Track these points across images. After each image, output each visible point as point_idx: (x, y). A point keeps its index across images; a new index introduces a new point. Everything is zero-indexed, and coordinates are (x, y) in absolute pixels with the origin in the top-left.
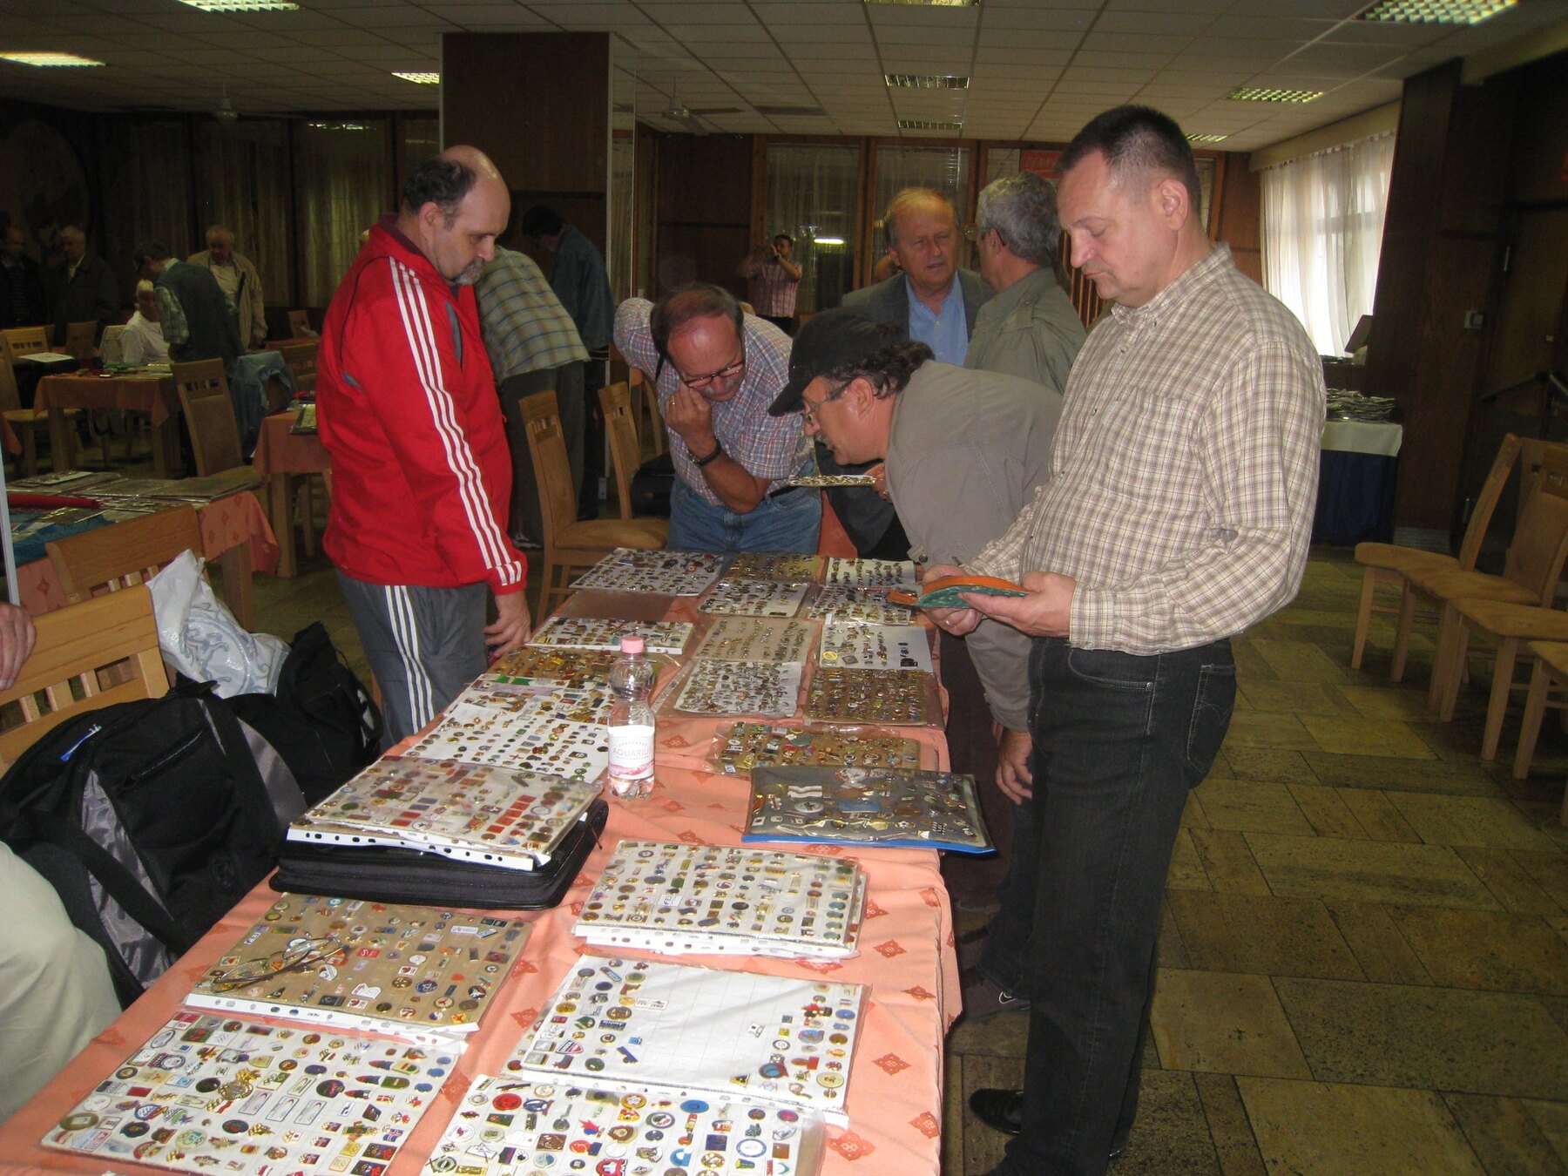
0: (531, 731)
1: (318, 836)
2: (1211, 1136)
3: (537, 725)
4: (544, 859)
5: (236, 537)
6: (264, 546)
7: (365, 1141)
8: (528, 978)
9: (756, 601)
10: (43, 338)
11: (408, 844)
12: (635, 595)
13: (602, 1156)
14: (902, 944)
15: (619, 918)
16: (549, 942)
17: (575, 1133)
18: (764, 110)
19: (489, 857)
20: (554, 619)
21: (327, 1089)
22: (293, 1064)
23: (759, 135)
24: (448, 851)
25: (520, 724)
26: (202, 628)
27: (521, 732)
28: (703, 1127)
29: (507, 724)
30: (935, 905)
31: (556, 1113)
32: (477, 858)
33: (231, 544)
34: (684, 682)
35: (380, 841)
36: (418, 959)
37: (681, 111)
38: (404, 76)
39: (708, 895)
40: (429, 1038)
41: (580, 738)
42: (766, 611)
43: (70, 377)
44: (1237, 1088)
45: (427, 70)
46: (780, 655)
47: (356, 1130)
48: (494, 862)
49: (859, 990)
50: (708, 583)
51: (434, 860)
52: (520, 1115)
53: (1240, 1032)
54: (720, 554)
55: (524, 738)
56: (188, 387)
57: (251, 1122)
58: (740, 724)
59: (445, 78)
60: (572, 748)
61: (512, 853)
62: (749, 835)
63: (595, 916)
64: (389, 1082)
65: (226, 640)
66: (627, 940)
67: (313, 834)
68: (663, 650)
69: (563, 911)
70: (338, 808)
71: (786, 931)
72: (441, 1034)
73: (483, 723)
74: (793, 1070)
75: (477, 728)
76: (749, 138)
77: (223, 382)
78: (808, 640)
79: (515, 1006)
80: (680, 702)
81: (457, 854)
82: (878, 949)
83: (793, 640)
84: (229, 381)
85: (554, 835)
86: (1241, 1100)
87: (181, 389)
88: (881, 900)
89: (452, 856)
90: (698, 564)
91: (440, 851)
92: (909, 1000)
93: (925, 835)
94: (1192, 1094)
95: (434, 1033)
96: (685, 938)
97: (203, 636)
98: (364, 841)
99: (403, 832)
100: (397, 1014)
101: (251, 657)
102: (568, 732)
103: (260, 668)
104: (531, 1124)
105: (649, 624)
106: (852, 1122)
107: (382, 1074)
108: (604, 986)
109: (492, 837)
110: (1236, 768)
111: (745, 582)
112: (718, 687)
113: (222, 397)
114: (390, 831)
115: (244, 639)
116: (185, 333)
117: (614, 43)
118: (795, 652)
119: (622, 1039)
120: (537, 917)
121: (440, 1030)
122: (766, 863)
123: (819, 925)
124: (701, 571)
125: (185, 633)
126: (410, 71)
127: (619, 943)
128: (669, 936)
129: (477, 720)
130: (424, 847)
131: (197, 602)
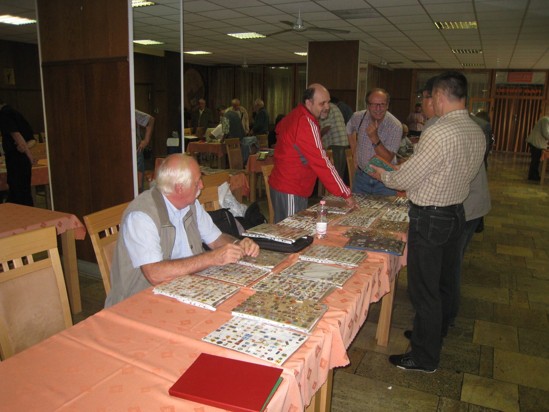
0: (301, 225)
1: (248, 235)
2: (480, 359)
3: (303, 224)
4: (294, 241)
5: (239, 185)
6: (246, 189)
7: (248, 279)
8: (287, 263)
9: (371, 205)
10: (190, 132)
11: (267, 237)
12: (339, 202)
13: (291, 284)
14: (370, 267)
15: (308, 255)
16: (293, 258)
17: (288, 281)
18: (415, 61)
19: (283, 241)
20: (316, 205)
21: (243, 272)
22: (237, 269)
23: (415, 69)
24: (274, 239)
25: (299, 224)
26: (228, 200)
27: (299, 225)
28: (312, 283)
29: (296, 223)
30: (382, 262)
31: (285, 279)
32: (280, 241)
33: (237, 187)
34: (343, 220)
35: (261, 237)
36: (265, 257)
37: (384, 63)
38: (298, 54)
39: (329, 254)
40: (264, 269)
41: (312, 227)
42: (372, 207)
43: (197, 143)
44: (493, 350)
45: (305, 52)
46: (371, 216)
47: (247, 278)
48: (284, 242)
49: (355, 271)
50: (360, 200)
51: (272, 241)
52: (278, 279)
53: (501, 338)
54: (366, 194)
55: (299, 226)
56: (229, 146)
57: (228, 275)
58: (353, 228)
59: (309, 54)
60: (310, 229)
61: (288, 240)
62: (345, 247)
63: (303, 255)
64: (254, 273)
65: (234, 204)
66: (309, 260)
67: (247, 234)
68: (341, 213)
69: (297, 254)
70: (253, 230)
71: (343, 261)
72: (266, 268)
73: (290, 223)
74: (334, 279)
75: (289, 224)
76: (411, 70)
77: (239, 145)
78: (380, 214)
79: (282, 267)
80: (340, 223)
81: (276, 240)
82: (364, 267)
83: (376, 214)
84: (241, 145)
85: (297, 238)
86: (493, 353)
87: (227, 146)
88: (369, 260)
89: (275, 240)
90: (360, 196)
91: (273, 239)
92: (367, 275)
93: (386, 250)
94: (479, 350)
95: (265, 268)
96: (322, 260)
97: (228, 202)
98: (257, 236)
99: (266, 235)
100: (259, 264)
101: (239, 208)
102: (310, 226)
103: (241, 211)
104: (279, 279)
105: (339, 208)
106: (343, 288)
107: (254, 272)
108: (302, 265)
109: (284, 237)
110: (534, 275)
111: (370, 201)
112: (352, 221)
113: (238, 149)
114: (263, 234)
115: (238, 204)
116: (229, 131)
117: (361, 43)
118: (375, 216)
119: (302, 272)
120: (290, 255)
121: (266, 267)
122: (345, 250)
123: (351, 260)
124: (359, 198)
125: (224, 201)
126: (300, 52)
127: (307, 260)
128: (318, 259)
129: (289, 222)
130: (269, 238)
131: (228, 194)
